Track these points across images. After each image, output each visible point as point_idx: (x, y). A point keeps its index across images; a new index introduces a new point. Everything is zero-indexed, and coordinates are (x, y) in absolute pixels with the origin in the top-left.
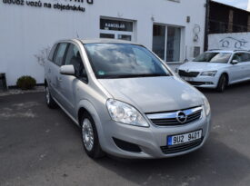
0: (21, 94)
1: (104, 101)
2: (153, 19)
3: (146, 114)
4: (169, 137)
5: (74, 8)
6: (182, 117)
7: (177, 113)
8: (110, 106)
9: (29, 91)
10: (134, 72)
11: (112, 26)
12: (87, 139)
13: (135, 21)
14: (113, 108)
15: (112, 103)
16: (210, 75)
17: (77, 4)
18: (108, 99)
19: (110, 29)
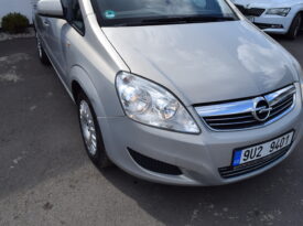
0: (8, 40)
1: (110, 75)
3: (195, 105)
4: (236, 151)
6: (262, 109)
7: (255, 102)
8: (122, 88)
9: (19, 36)
10: (169, 12)
12: (88, 134)
14: (128, 91)
15: (126, 81)
16: (279, 14)
18: (120, 72)
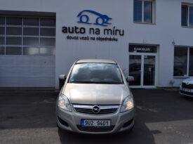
2: (173, 43)
3: (73, 104)
4: (82, 120)
5: (110, 39)
6: (96, 109)
7: (93, 107)
11: (139, 49)
13: (159, 45)
17: (112, 37)
19: (138, 51)
